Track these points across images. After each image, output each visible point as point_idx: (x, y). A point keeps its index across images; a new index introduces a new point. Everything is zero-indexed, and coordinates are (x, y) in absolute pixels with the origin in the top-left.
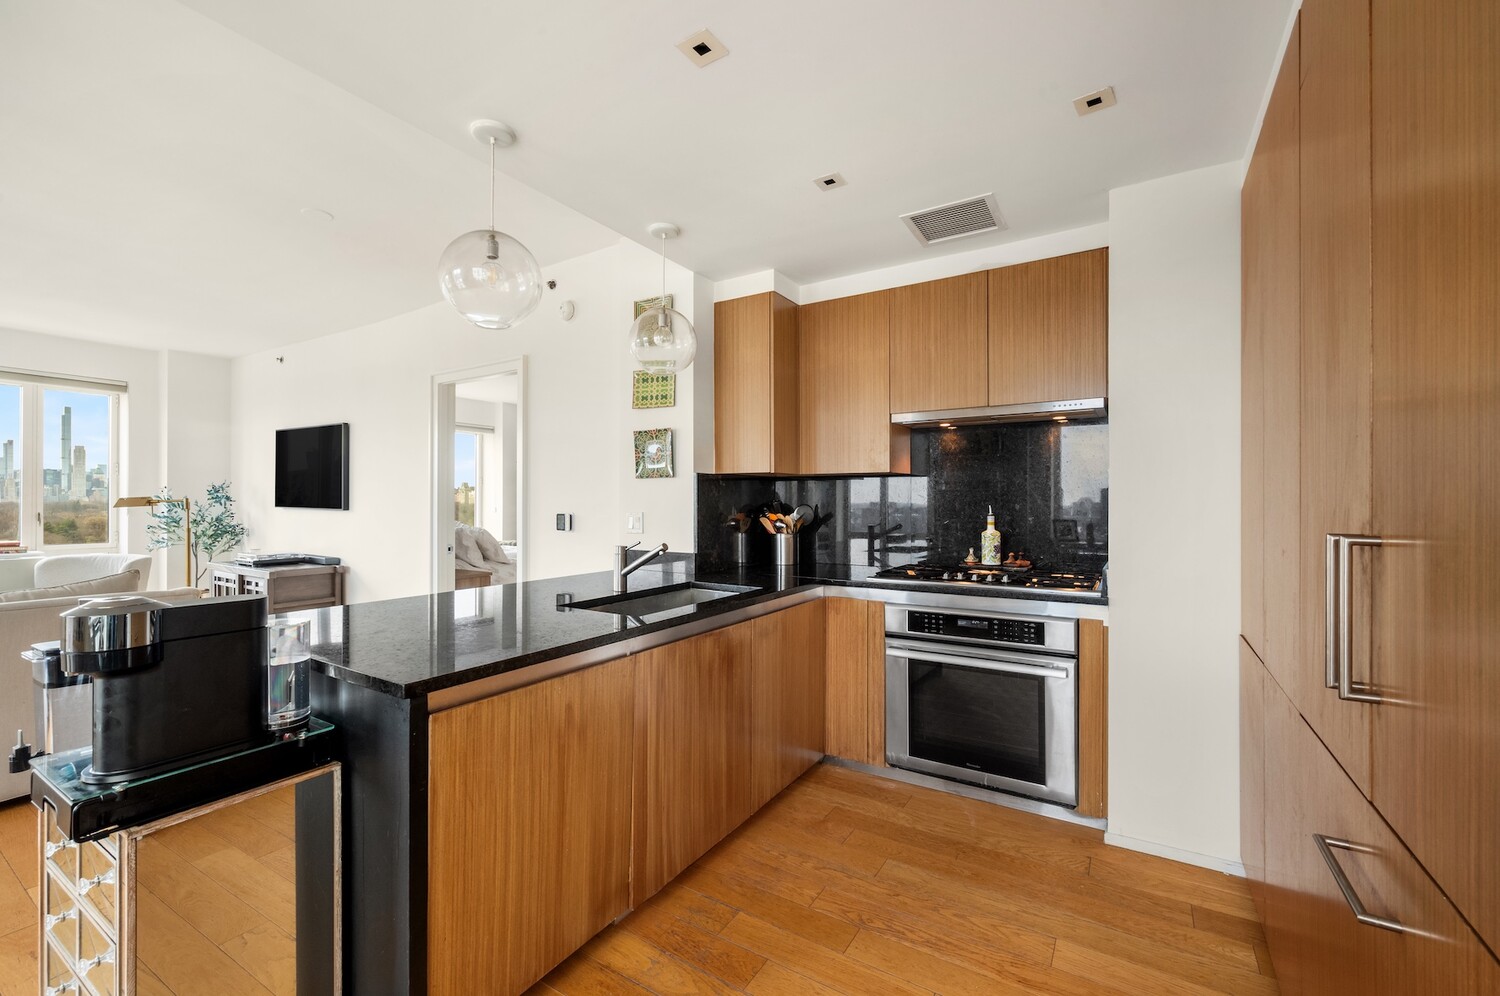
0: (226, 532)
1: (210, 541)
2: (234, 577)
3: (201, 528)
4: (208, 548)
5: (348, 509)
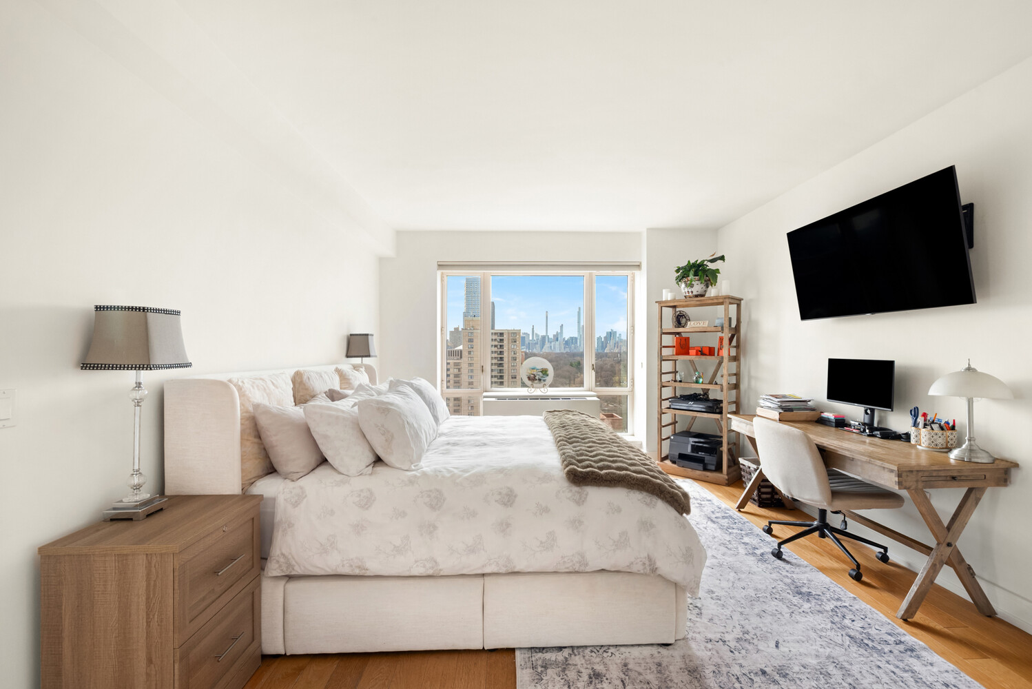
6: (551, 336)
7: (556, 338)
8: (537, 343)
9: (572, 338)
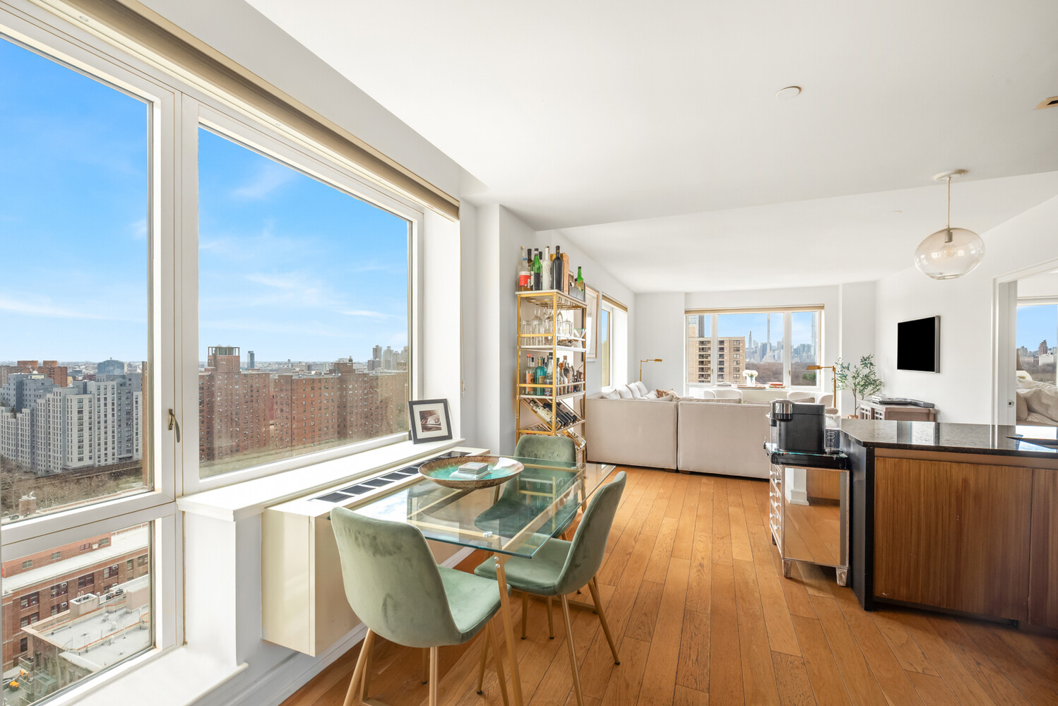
0: (870, 383)
1: (862, 388)
2: (869, 409)
3: (857, 380)
4: (861, 392)
5: (939, 372)
6: (774, 344)
7: (781, 346)
8: (756, 352)
9: (803, 346)
